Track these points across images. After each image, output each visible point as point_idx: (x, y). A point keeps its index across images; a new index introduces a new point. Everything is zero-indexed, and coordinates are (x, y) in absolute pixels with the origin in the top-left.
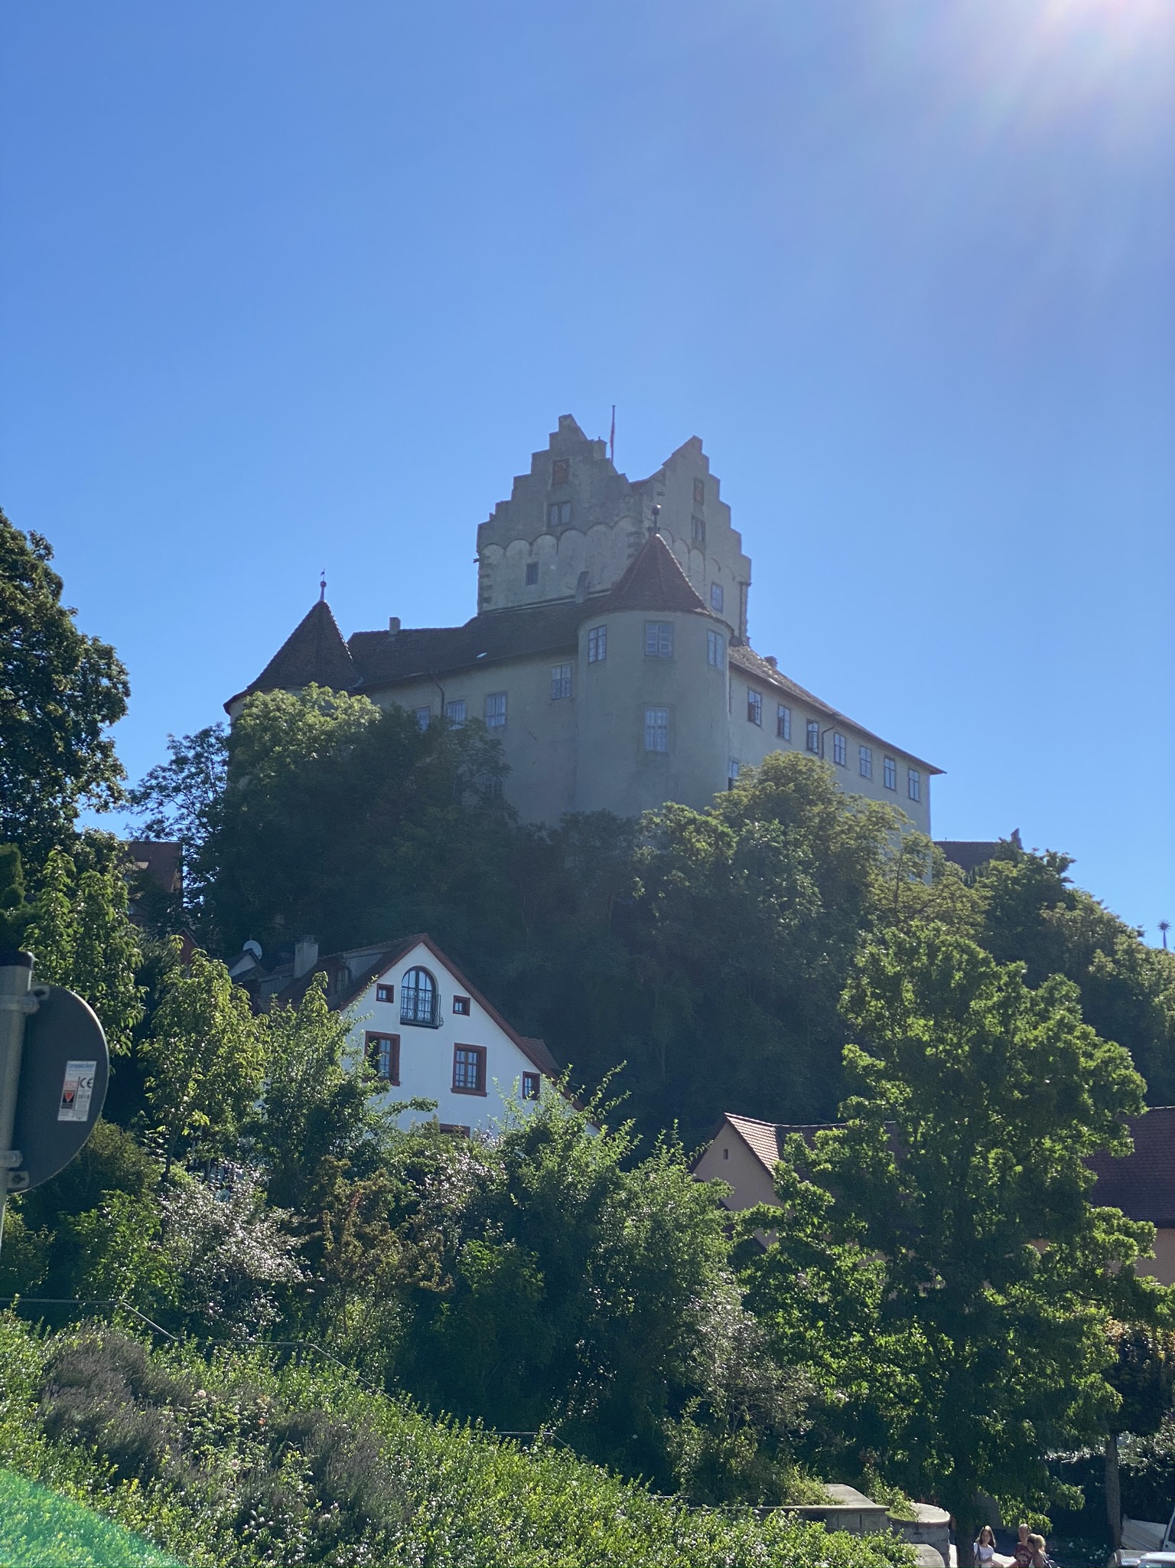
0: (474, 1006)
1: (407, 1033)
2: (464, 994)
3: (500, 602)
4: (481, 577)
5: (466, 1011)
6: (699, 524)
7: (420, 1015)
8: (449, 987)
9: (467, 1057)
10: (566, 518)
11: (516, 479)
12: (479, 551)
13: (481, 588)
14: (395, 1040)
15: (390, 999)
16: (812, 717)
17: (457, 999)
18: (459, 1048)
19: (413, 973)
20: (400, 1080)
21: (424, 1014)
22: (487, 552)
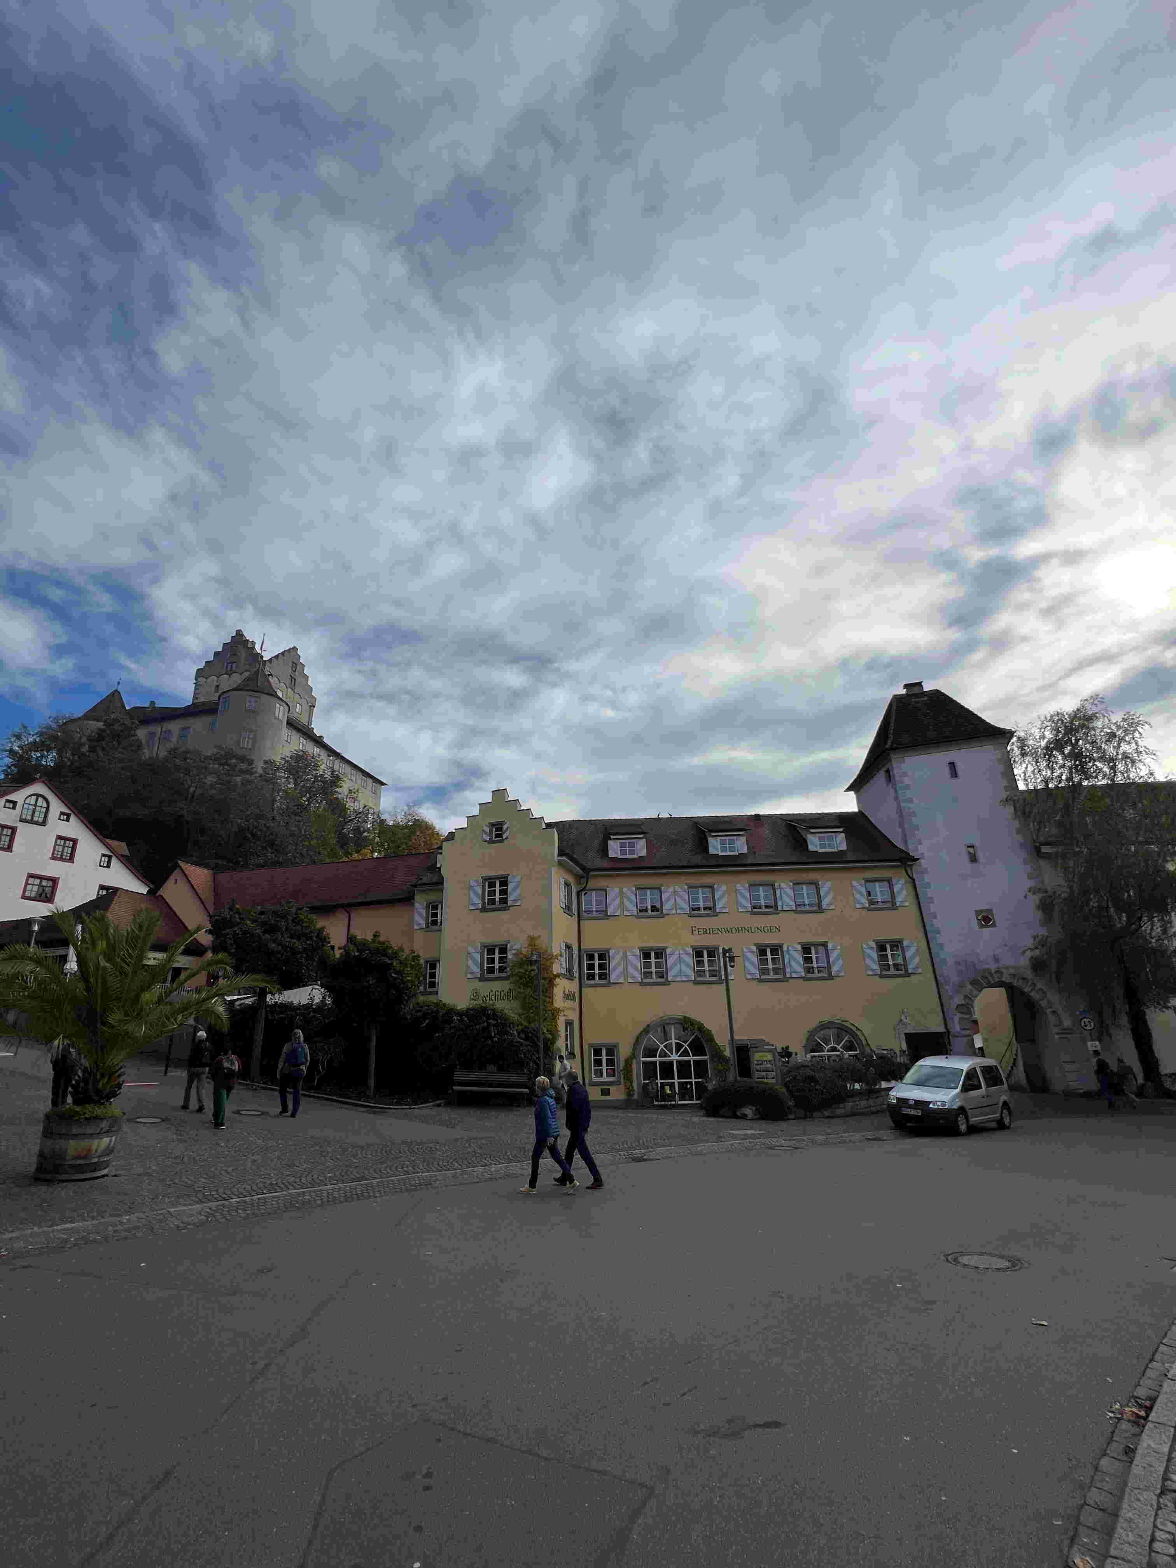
0: (72, 818)
1: (22, 828)
2: (68, 811)
3: (202, 699)
4: (195, 689)
5: (68, 820)
6: (293, 679)
7: (35, 819)
8: (57, 807)
9: (65, 843)
10: (234, 668)
11: (215, 652)
12: (196, 680)
13: (195, 693)
14: (14, 830)
15: (14, 808)
16: (330, 754)
17: (62, 813)
18: (59, 837)
19: (34, 798)
20: (13, 849)
21: (39, 817)
22: (199, 679)
